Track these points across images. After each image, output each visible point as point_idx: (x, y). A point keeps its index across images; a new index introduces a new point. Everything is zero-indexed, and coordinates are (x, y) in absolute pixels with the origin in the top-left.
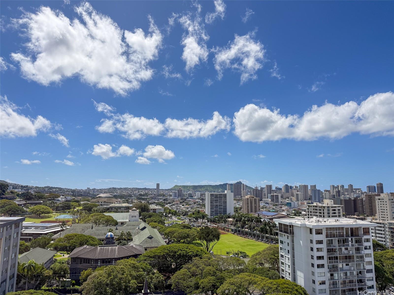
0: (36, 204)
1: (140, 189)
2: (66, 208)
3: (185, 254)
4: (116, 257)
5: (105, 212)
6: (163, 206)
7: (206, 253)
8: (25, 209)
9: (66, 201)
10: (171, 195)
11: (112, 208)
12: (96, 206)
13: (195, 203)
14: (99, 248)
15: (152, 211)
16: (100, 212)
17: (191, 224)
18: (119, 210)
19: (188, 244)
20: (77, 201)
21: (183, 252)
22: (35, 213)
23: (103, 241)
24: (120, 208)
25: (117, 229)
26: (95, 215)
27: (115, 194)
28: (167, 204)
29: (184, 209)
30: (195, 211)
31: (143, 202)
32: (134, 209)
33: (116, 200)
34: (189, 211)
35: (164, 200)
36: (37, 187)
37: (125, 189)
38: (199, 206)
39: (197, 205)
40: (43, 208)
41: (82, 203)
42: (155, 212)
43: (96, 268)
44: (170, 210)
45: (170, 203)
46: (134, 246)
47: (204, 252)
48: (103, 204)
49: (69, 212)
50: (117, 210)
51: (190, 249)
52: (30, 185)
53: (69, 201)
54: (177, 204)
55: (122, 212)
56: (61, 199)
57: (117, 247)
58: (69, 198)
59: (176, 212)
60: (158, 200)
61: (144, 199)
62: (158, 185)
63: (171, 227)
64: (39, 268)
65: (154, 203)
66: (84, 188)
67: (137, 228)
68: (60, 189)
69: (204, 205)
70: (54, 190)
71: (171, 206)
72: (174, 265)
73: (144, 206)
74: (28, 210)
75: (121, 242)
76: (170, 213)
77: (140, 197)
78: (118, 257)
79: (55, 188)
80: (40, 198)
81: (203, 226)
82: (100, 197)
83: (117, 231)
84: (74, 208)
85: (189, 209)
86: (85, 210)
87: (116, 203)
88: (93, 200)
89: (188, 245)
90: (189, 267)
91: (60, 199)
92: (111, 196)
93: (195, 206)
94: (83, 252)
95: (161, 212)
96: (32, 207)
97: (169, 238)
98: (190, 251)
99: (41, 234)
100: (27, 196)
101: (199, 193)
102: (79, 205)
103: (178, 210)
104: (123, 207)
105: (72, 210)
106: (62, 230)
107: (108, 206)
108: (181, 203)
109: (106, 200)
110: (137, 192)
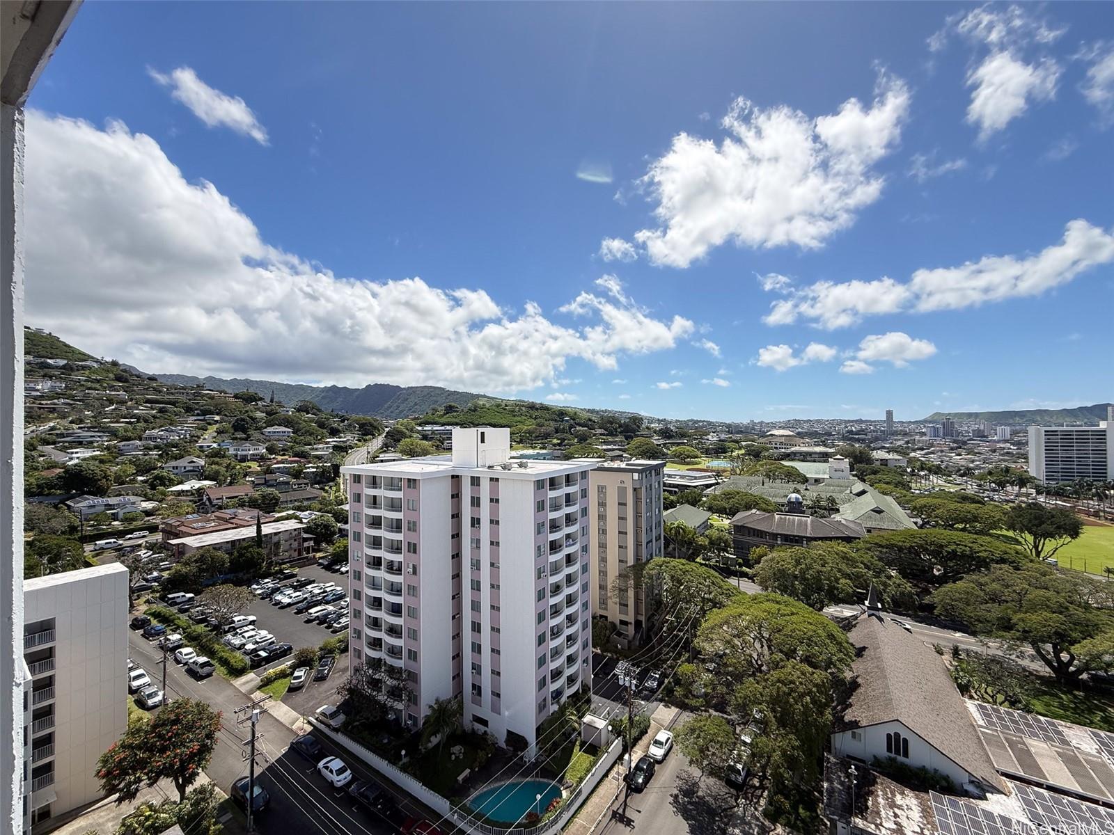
0: (678, 444)
1: (849, 421)
2: (719, 451)
3: (968, 553)
4: (808, 535)
5: (782, 459)
6: (905, 454)
7: (1031, 561)
8: (665, 450)
9: (720, 441)
10: (923, 434)
11: (795, 453)
12: (767, 450)
13: (994, 451)
14: (777, 517)
15: (878, 463)
16: (775, 460)
17: (985, 495)
18: (808, 458)
19: (976, 533)
20: (737, 442)
21: (963, 548)
22: (679, 456)
23: (783, 506)
24: (810, 454)
25: (806, 489)
26: (766, 464)
27: (800, 430)
28: (914, 450)
29: (963, 463)
30: (996, 468)
31: (857, 445)
32: (839, 457)
33: (802, 441)
34: (977, 467)
35: (907, 442)
36: (677, 421)
37: (818, 421)
38: (1006, 458)
39: (1002, 455)
40: (688, 451)
41: (743, 443)
42: (887, 465)
43: (773, 547)
44: (922, 463)
45: (922, 449)
46: (843, 522)
47: (1027, 557)
48: (778, 446)
49: (725, 457)
50: (805, 457)
51: (982, 545)
52: (669, 418)
53: (722, 441)
54: (942, 451)
55: (815, 461)
56: (712, 437)
57: (809, 520)
58: (723, 436)
59: (939, 467)
60: (891, 443)
61: (858, 440)
62: (889, 414)
63: (928, 496)
64: (690, 531)
65: (884, 447)
66: (745, 421)
67: (848, 491)
68: (709, 423)
69: (1025, 457)
70: (701, 424)
71: (926, 454)
72: (939, 570)
73: (860, 453)
74: (669, 452)
75: (816, 512)
76: (922, 469)
77: (849, 437)
78: (813, 535)
79: (700, 421)
80: (683, 435)
81: (1022, 502)
82: (772, 435)
83: (808, 493)
84: (732, 452)
85: (978, 463)
86: (749, 455)
87: (802, 445)
88: (761, 440)
89: (975, 536)
90: (982, 580)
91: (710, 437)
92: (792, 434)
93: (996, 457)
94: (752, 520)
95: (900, 467)
96: (674, 448)
97: (923, 516)
98: (983, 548)
99: (689, 486)
100: (667, 432)
101: (1008, 429)
102: (740, 448)
103: (945, 464)
104: (816, 453)
105: (729, 454)
106: (717, 484)
107: (788, 451)
108: (952, 449)
109: (783, 440)
110: (843, 426)
